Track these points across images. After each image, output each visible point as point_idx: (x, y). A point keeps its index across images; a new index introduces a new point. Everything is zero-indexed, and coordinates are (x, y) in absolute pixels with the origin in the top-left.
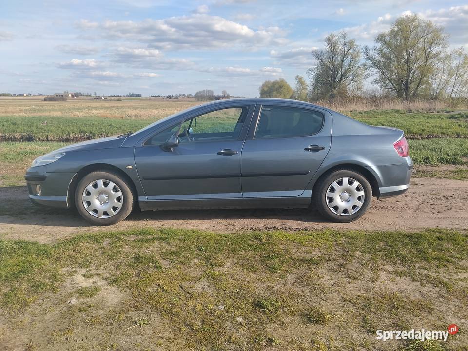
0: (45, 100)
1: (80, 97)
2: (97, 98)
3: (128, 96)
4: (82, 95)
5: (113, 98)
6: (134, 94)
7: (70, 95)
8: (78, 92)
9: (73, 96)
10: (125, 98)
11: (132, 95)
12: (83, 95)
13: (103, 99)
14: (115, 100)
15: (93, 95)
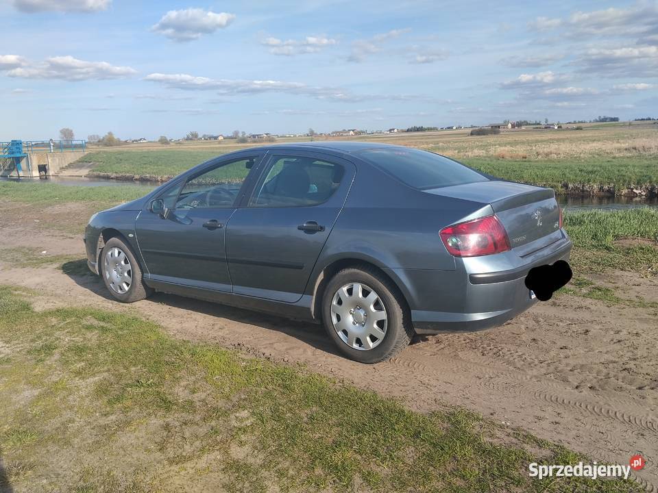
0: (472, 134)
1: (523, 128)
2: (548, 127)
3: (597, 121)
4: (527, 124)
5: (570, 126)
6: (607, 119)
7: (510, 125)
8: (523, 121)
9: (513, 126)
10: (589, 125)
11: (604, 120)
12: (530, 124)
13: (556, 128)
14: (573, 129)
15: (543, 123)
